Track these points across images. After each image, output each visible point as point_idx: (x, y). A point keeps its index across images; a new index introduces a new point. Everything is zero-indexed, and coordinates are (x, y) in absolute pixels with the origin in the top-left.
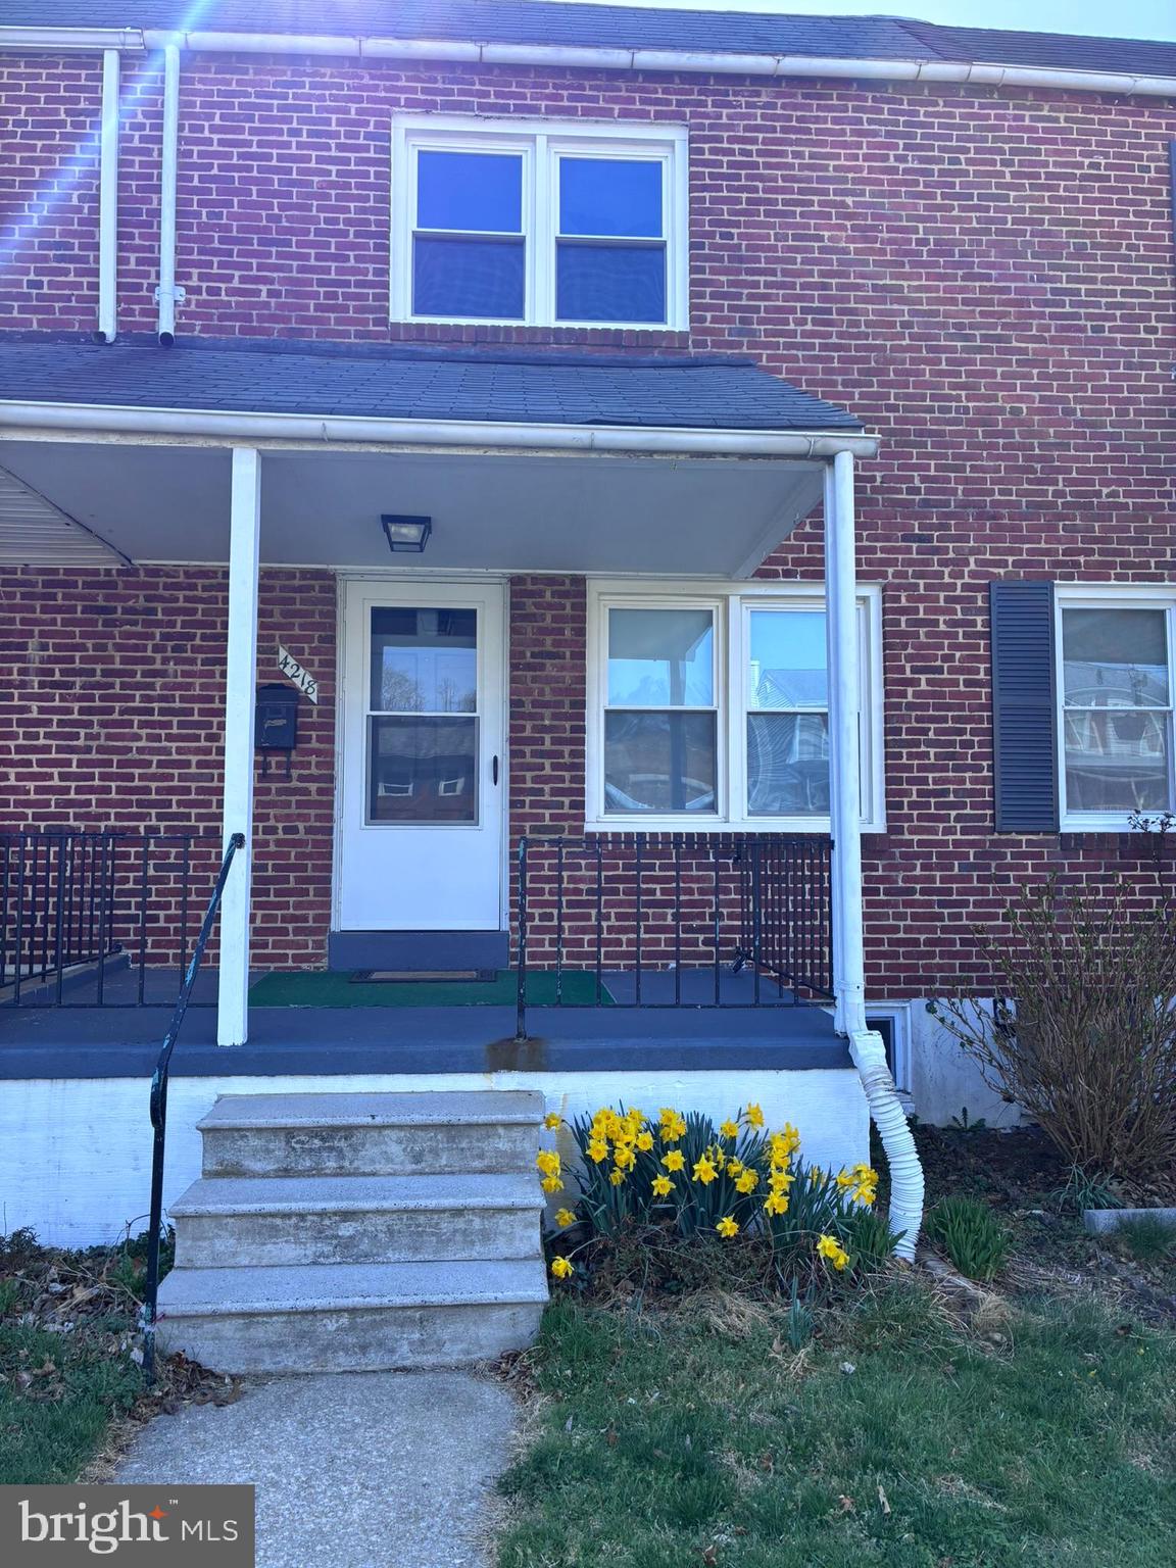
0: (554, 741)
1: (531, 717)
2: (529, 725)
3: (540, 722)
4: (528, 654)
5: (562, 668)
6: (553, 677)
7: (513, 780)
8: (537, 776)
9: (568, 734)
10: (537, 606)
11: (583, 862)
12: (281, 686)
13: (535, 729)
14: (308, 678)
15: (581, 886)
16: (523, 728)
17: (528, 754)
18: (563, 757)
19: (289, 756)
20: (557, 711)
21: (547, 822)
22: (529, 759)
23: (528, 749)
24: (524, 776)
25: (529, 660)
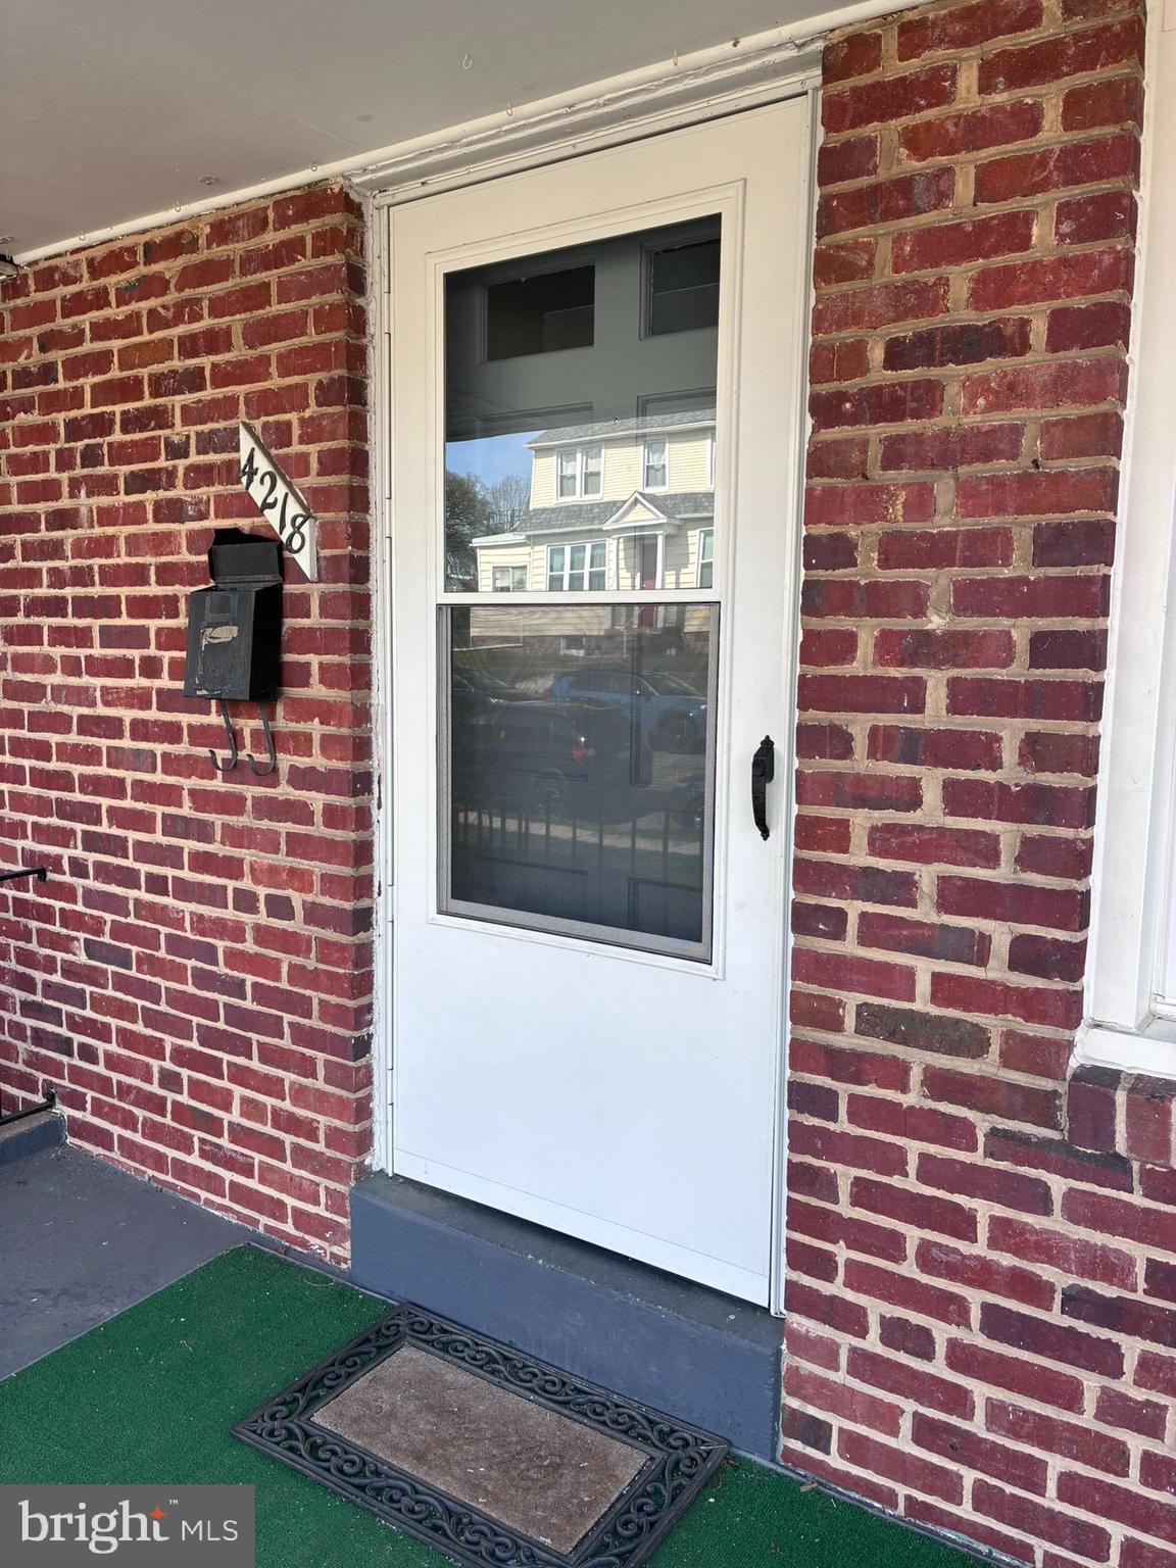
0: (962, 698)
1: (878, 600)
2: (867, 631)
3: (906, 623)
4: (877, 354)
5: (1011, 392)
6: (975, 433)
7: (808, 832)
8: (889, 828)
9: (1019, 671)
10: (916, 141)
11: (1058, 1185)
12: (254, 538)
13: (890, 647)
14: (293, 508)
15: (1047, 1272)
16: (845, 645)
17: (860, 745)
18: (995, 764)
19: (272, 717)
20: (979, 573)
21: (922, 1004)
22: (861, 763)
23: (859, 725)
24: (844, 824)
25: (879, 375)
